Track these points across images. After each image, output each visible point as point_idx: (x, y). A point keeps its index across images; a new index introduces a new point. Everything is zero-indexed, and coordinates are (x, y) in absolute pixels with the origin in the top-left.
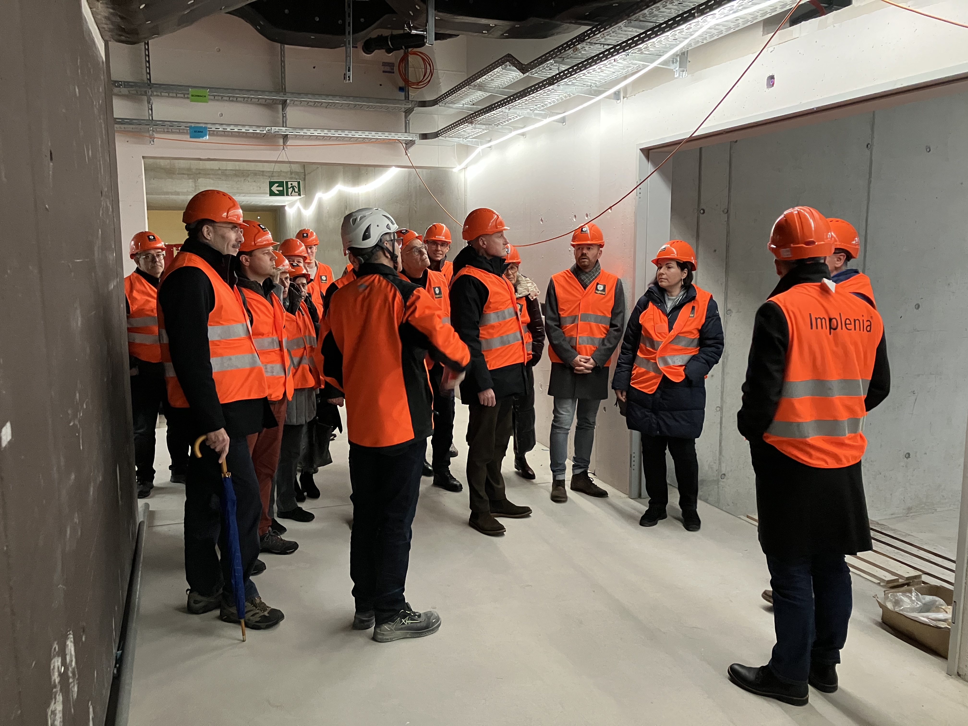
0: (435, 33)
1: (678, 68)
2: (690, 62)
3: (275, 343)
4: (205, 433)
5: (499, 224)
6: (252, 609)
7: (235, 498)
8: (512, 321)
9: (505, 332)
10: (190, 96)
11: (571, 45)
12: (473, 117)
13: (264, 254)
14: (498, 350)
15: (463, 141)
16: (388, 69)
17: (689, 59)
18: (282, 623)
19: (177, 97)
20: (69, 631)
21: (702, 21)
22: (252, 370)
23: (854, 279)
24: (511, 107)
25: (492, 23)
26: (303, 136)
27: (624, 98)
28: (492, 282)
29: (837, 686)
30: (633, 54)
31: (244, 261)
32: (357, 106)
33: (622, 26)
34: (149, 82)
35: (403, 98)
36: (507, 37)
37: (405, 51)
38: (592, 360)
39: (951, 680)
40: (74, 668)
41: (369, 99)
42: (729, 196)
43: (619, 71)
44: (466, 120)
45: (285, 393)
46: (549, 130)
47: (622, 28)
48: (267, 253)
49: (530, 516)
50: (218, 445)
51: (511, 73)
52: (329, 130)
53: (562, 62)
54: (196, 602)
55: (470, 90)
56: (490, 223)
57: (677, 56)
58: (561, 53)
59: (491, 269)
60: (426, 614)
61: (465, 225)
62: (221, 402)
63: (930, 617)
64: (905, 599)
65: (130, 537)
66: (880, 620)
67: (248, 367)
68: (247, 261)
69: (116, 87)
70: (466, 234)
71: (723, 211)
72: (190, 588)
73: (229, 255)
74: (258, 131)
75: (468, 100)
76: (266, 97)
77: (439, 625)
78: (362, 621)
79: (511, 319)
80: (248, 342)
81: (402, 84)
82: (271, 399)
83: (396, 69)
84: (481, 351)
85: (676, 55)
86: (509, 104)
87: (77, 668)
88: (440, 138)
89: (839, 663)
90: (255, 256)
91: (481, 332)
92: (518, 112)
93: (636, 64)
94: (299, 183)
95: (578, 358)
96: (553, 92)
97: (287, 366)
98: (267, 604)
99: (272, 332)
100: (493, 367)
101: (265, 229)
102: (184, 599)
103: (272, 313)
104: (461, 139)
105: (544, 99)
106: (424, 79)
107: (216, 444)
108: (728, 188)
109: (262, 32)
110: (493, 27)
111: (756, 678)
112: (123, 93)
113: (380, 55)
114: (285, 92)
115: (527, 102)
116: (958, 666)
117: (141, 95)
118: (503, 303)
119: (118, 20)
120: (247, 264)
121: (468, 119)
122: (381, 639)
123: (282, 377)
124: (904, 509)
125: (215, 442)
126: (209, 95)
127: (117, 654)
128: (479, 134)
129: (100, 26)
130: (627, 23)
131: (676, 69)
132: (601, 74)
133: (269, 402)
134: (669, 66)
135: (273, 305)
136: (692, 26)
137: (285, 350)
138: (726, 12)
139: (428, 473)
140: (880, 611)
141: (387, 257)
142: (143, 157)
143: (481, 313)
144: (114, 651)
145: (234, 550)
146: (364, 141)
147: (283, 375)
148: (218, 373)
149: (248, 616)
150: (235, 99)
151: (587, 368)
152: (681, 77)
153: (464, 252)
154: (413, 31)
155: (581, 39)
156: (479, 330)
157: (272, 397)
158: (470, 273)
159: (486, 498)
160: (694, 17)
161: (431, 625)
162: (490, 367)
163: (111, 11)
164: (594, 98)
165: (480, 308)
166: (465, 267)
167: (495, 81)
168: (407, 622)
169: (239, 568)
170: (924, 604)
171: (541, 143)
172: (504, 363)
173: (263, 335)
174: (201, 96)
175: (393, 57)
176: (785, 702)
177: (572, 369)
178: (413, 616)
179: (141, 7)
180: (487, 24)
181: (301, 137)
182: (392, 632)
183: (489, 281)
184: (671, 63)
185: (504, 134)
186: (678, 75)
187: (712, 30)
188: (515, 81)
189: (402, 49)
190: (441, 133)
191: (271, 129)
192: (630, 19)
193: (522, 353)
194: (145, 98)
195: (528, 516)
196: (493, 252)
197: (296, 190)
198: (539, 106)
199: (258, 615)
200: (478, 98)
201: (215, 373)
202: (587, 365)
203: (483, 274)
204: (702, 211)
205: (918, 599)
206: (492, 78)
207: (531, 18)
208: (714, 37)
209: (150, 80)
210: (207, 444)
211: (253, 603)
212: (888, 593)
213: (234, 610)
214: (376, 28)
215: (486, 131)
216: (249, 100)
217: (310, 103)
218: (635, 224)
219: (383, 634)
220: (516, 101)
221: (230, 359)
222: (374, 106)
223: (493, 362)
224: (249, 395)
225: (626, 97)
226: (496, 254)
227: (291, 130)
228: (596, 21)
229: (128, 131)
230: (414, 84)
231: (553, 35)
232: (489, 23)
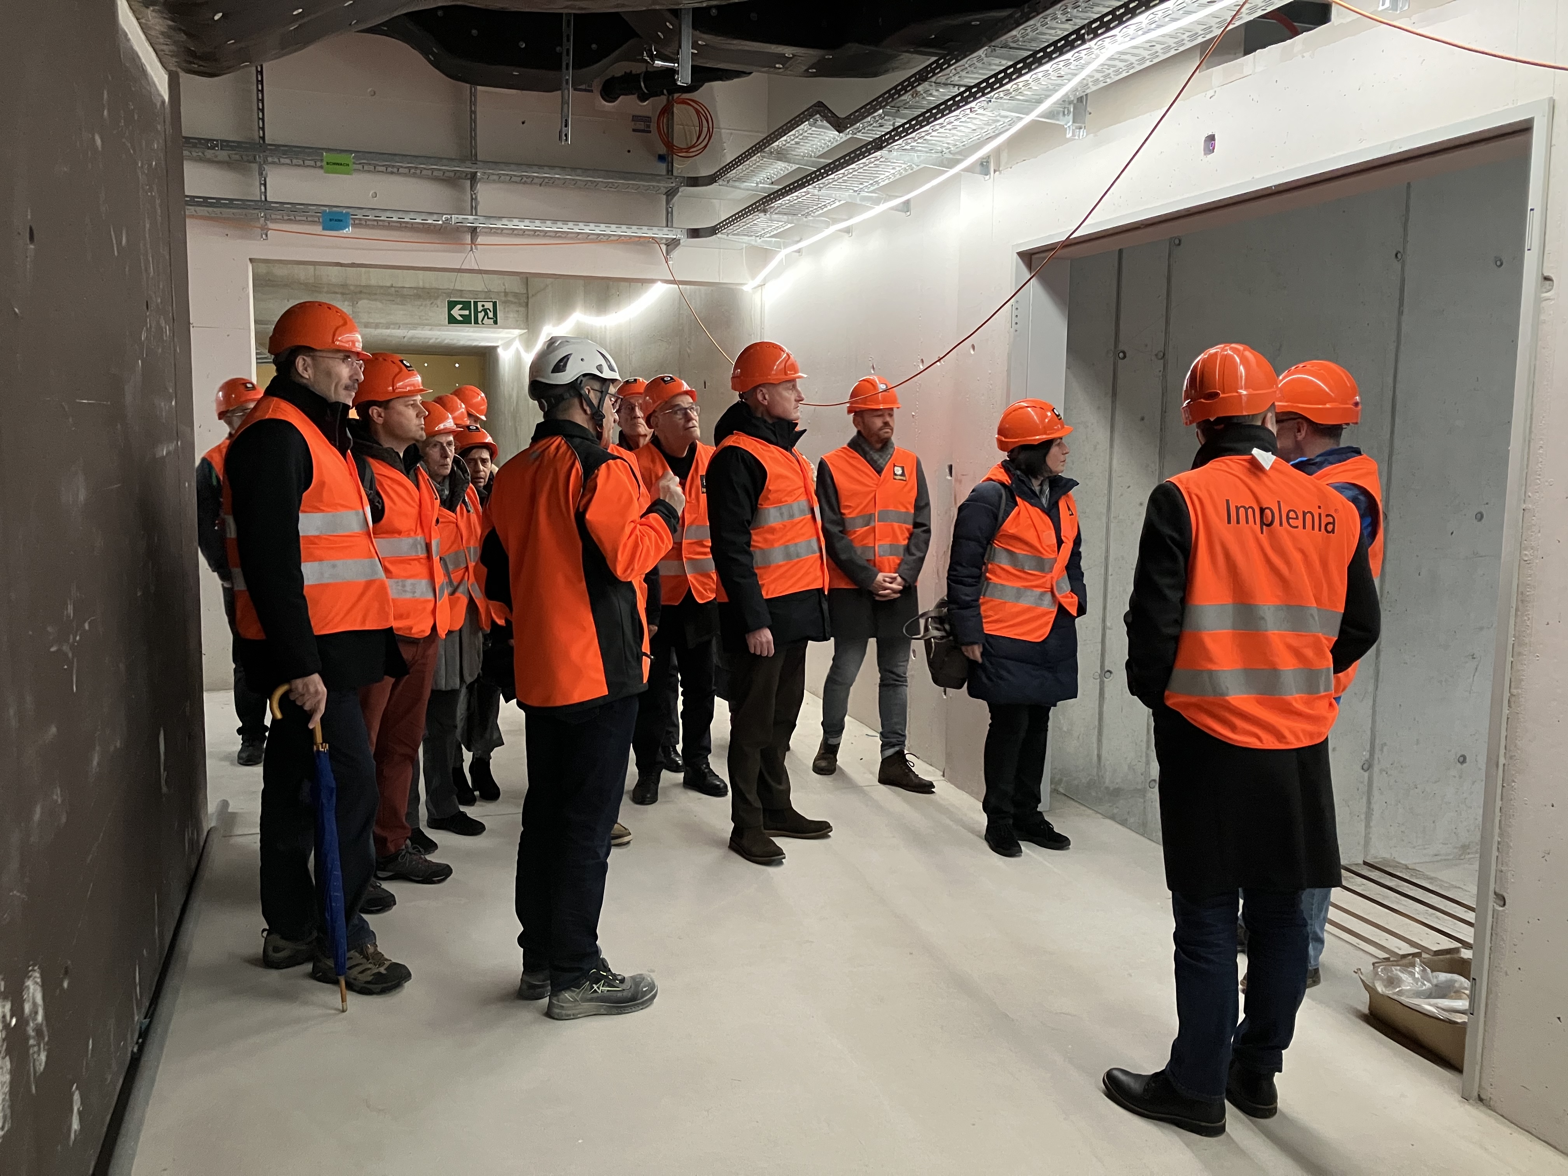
0: (692, 66)
1: (1071, 123)
2: (1090, 113)
3: (419, 547)
4: (288, 681)
5: (790, 367)
6: (360, 962)
7: (333, 784)
8: (804, 522)
9: (793, 539)
10: (324, 163)
11: (908, 86)
12: (767, 201)
13: (407, 406)
14: (781, 566)
15: (756, 241)
16: (641, 126)
17: (1089, 109)
18: (407, 985)
19: (304, 166)
20: (34, 965)
21: (1096, 47)
22: (369, 584)
23: (1352, 462)
24: (821, 186)
25: (788, 51)
26: (502, 229)
27: (995, 171)
28: (775, 460)
29: (1276, 1108)
30: (999, 100)
31: (375, 416)
32: (589, 183)
33: (983, 56)
34: (261, 142)
35: (664, 172)
36: (814, 75)
37: (668, 97)
38: (899, 579)
39: (1468, 1107)
40: (42, 1024)
41: (609, 173)
42: (1167, 332)
43: (982, 129)
44: (757, 207)
45: (434, 628)
46: (884, 222)
47: (983, 59)
48: (412, 405)
49: (829, 836)
50: (308, 700)
51: (825, 133)
52: (543, 220)
53: (896, 115)
54: (276, 950)
55: (765, 159)
56: (774, 364)
57: (1070, 103)
58: (893, 100)
59: (773, 438)
60: (633, 978)
61: (736, 368)
62: (315, 634)
63: (1440, 1005)
64: (1404, 976)
65: (184, 846)
66: (1366, 1011)
67: (363, 579)
68: (380, 416)
69: (209, 148)
70: (738, 382)
71: (1156, 355)
72: (267, 927)
73: (338, 403)
74: (430, 222)
75: (763, 175)
76: (443, 168)
77: (654, 996)
78: (532, 987)
79: (804, 519)
80: (365, 541)
81: (663, 150)
82: (411, 634)
83: (653, 127)
84: (753, 567)
85: (1065, 102)
86: (818, 180)
87: (47, 1025)
88: (719, 235)
89: (1280, 1071)
90: (393, 408)
91: (754, 537)
92: (838, 194)
93: (1007, 117)
94: (495, 304)
95: (880, 577)
96: (884, 162)
97: (438, 583)
98: (386, 956)
99: (414, 528)
100: (772, 594)
101: (411, 367)
102: (256, 945)
103: (417, 499)
104: (753, 238)
105: (872, 173)
106: (699, 142)
107: (307, 697)
108: (1164, 318)
109: (436, 65)
110: (791, 58)
111: (1145, 1090)
112: (220, 158)
113: (628, 103)
114: (476, 159)
115: (845, 178)
116: (1480, 1086)
117: (250, 162)
118: (790, 493)
119: (183, 37)
120: (380, 421)
121: (760, 205)
122: (558, 1014)
123: (429, 601)
124: (1456, 848)
125: (303, 695)
126: (354, 163)
127: (141, 1023)
128: (779, 230)
129: (157, 47)
130: (990, 50)
131: (1069, 125)
132: (953, 132)
133: (397, 638)
134: (1058, 120)
135: (418, 486)
136: (1082, 55)
137: (436, 558)
138: (1131, 33)
139: (675, 769)
140: (1366, 996)
141: (585, 411)
142: (251, 260)
143: (755, 509)
144: (136, 1018)
145: (330, 866)
146: (598, 239)
147: (430, 596)
148: (311, 587)
149: (354, 972)
150: (395, 170)
151: (894, 591)
152: (1077, 138)
153: (734, 410)
154: (656, 62)
155: (923, 76)
156: (750, 534)
157: (413, 631)
158: (739, 443)
159: (758, 804)
160: (1084, 42)
161: (640, 995)
162: (767, 594)
163: (170, 23)
164: (947, 171)
165: (753, 500)
166: (733, 434)
167: (803, 145)
168: (601, 989)
169: (338, 894)
170: (1436, 986)
171: (875, 243)
172: (790, 587)
173: (399, 533)
174: (341, 164)
175: (648, 107)
176: (1188, 1131)
177: (871, 594)
178: (612, 980)
179: (216, 18)
180: (782, 54)
181: (499, 231)
182: (577, 1003)
183: (770, 457)
184: (1061, 114)
185: (818, 231)
186: (1071, 134)
187: (1117, 63)
188: (833, 145)
189: (663, 94)
190: (721, 227)
191: (451, 218)
192: (993, 44)
193: (819, 573)
194: (255, 166)
195: (825, 836)
196: (778, 411)
197: (491, 315)
198: (866, 184)
199: (369, 972)
200: (778, 172)
201: (308, 586)
202: (894, 586)
203: (758, 445)
204: (1121, 355)
205: (1425, 977)
206: (797, 140)
207: (849, 45)
208: (1121, 73)
209: (263, 138)
210: (292, 698)
211: (363, 952)
212: (1378, 967)
213: (331, 963)
214: (617, 60)
215: (789, 226)
216: (418, 171)
217: (514, 179)
218: (1008, 371)
219: (563, 1007)
220: (828, 175)
221: (334, 566)
222: (616, 185)
223: (772, 587)
224: (363, 622)
225: (999, 171)
226: (782, 415)
227: (482, 219)
228: (944, 49)
229: (225, 219)
230: (681, 150)
231: (886, 71)
232: (783, 52)
